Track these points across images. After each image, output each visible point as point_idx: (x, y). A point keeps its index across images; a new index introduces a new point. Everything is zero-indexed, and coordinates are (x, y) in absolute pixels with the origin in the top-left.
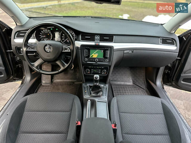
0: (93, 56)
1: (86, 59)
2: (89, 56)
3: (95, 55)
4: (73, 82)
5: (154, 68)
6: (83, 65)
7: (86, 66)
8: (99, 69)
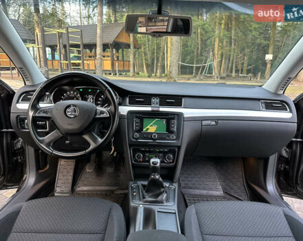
0: (148, 129)
1: (137, 135)
2: (142, 129)
3: (152, 127)
4: (112, 192)
5: (259, 159)
6: (130, 146)
7: (136, 147)
8: (160, 152)
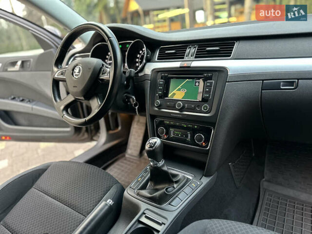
2: (166, 94)
3: (179, 92)
8: (187, 129)
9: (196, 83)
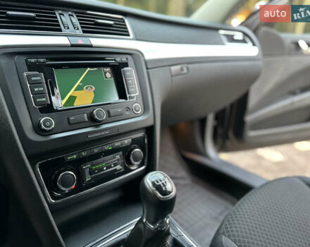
8: (115, 151)
9: (105, 73)
